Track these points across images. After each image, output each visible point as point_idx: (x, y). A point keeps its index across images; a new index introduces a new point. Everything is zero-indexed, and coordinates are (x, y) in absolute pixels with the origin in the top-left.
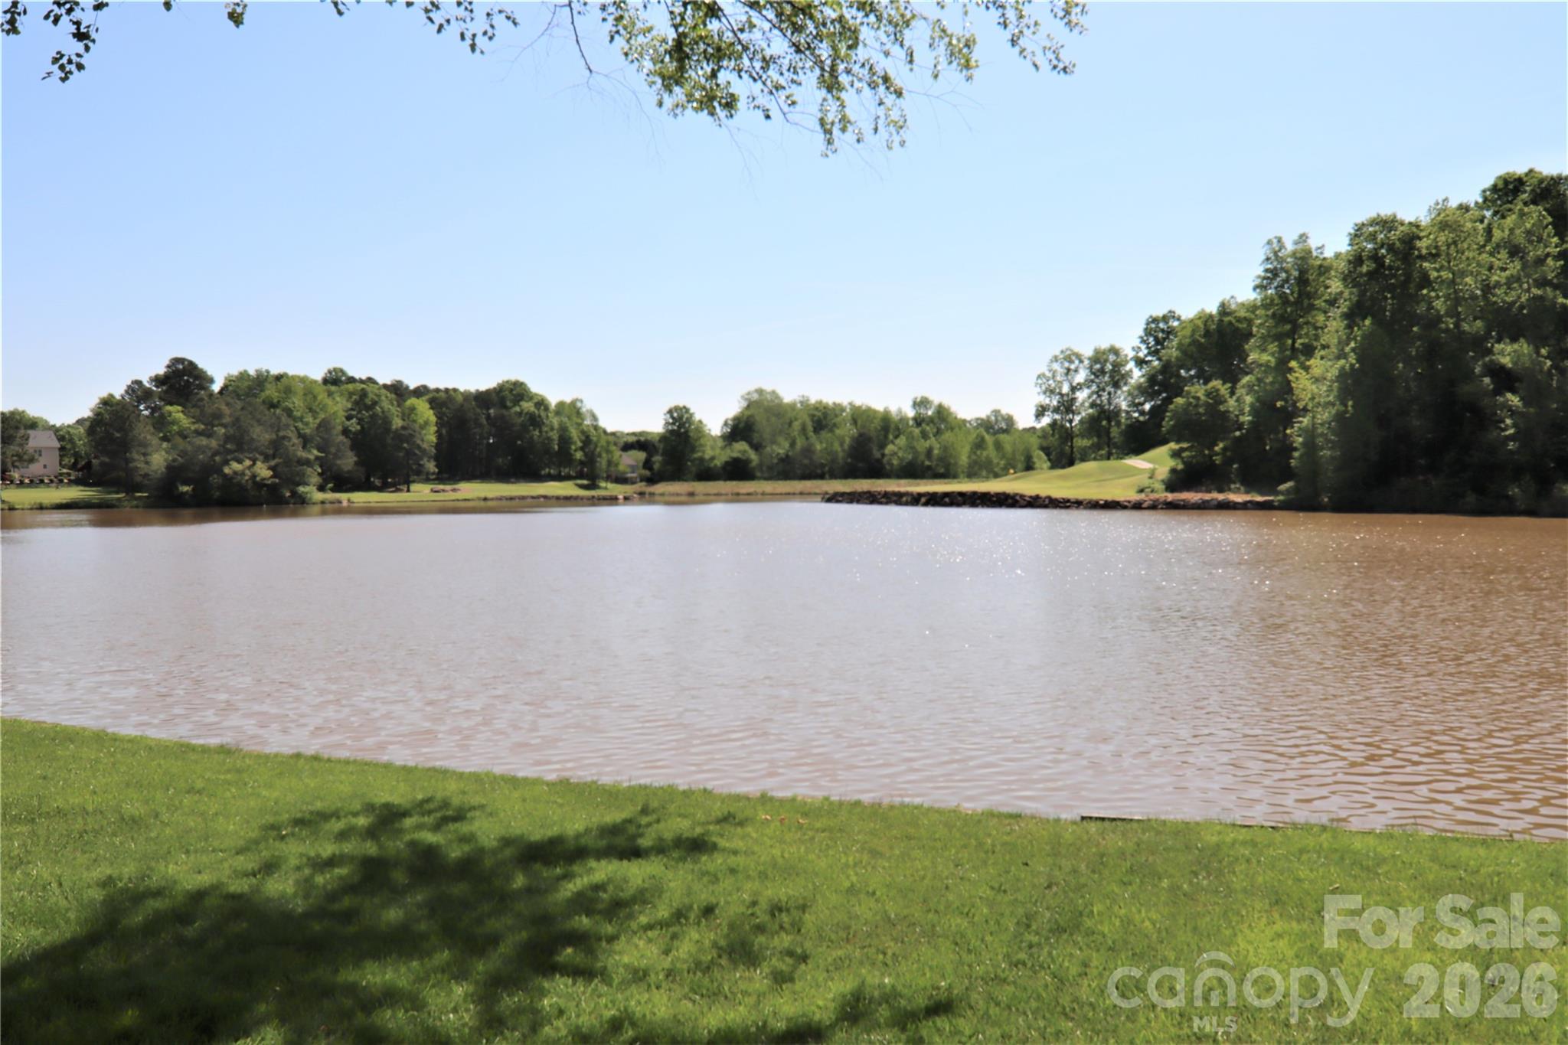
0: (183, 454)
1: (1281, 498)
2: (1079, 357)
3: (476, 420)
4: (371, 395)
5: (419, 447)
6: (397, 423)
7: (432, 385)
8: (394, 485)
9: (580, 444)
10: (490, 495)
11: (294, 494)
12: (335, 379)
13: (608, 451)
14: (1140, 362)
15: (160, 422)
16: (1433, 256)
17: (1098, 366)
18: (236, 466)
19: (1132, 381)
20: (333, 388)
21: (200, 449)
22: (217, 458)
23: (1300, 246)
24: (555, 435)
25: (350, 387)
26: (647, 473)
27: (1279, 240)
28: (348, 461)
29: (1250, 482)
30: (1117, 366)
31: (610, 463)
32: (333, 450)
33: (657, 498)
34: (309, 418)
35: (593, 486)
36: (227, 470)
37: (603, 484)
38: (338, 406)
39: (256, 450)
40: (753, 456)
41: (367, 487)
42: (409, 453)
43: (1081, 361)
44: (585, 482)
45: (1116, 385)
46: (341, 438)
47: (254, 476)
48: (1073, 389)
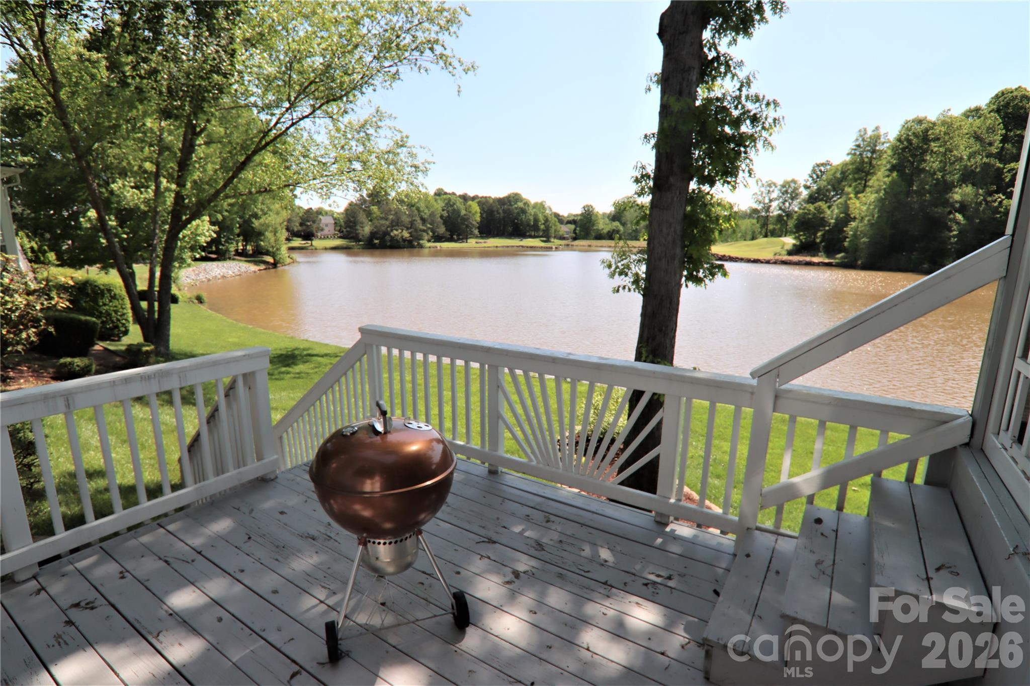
0: (376, 227)
1: (837, 261)
2: (775, 184)
3: (497, 211)
4: (453, 201)
5: (471, 224)
6: (463, 212)
7: (480, 195)
8: (462, 239)
9: (543, 222)
10: (499, 245)
11: (419, 244)
12: (439, 193)
13: (555, 225)
14: (807, 187)
15: (369, 214)
16: (937, 139)
17: (784, 189)
18: (395, 232)
19: (802, 197)
20: (437, 197)
21: (382, 225)
22: (389, 229)
23: (875, 133)
24: (532, 218)
25: (445, 196)
26: (574, 235)
27: (865, 130)
28: (442, 230)
29: (830, 252)
30: (796, 189)
31: (556, 231)
32: (435, 225)
33: (575, 247)
34: (426, 211)
35: (547, 241)
36: (392, 234)
37: (552, 240)
38: (439, 206)
39: (403, 226)
40: (621, 228)
41: (451, 240)
42: (467, 226)
43: (776, 187)
44: (544, 239)
45: (793, 199)
46: (439, 219)
47: (402, 236)
48: (771, 201)
